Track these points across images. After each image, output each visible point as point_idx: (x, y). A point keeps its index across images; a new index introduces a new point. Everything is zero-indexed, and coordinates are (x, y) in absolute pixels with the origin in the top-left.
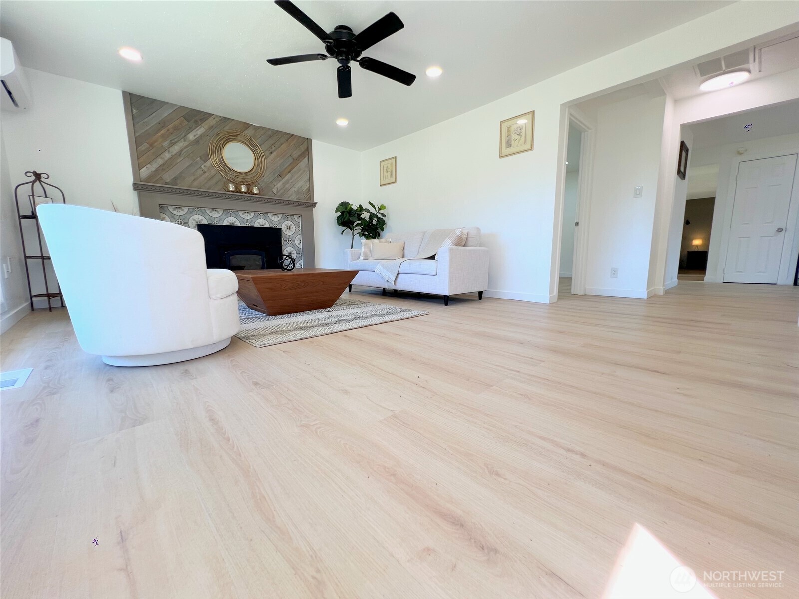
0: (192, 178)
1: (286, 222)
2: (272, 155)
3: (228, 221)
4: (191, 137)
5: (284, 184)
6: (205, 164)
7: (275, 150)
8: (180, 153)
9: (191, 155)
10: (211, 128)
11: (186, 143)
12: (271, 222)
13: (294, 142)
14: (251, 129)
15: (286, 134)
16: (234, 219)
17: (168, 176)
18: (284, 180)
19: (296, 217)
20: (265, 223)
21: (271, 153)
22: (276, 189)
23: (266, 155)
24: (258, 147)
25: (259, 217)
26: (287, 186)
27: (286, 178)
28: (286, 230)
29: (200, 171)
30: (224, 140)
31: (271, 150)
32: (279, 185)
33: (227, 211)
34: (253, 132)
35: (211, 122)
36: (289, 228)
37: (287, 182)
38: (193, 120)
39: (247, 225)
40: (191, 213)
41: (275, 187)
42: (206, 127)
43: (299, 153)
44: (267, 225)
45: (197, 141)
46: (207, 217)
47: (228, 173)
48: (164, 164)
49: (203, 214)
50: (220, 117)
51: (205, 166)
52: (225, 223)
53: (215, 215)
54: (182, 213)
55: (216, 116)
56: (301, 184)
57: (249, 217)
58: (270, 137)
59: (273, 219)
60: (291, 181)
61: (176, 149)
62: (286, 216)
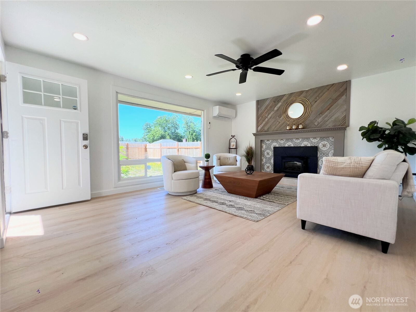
0: (274, 127)
1: (323, 142)
2: (317, 102)
3: (287, 145)
4: (276, 109)
5: (323, 118)
6: (280, 119)
7: (318, 99)
8: (271, 118)
9: (275, 116)
10: (285, 101)
11: (274, 112)
12: (312, 143)
13: (334, 89)
14: (304, 93)
15: (328, 86)
16: (291, 143)
17: (266, 128)
18: (324, 116)
19: (331, 139)
20: (308, 144)
21: (316, 102)
22: (317, 122)
23: (312, 104)
24: (307, 102)
25: (305, 140)
26: (326, 119)
27: (326, 113)
28: (322, 148)
29: (278, 123)
30: (290, 104)
31: (316, 100)
32: (320, 120)
33: (288, 140)
34: (305, 94)
35: (285, 98)
36: (324, 146)
37: (326, 116)
38: (277, 101)
39: (297, 146)
40: (272, 142)
41: (317, 121)
42: (282, 102)
43: (339, 94)
44: (309, 145)
45: (278, 110)
46: (278, 143)
47: (289, 121)
48: (265, 124)
49: (277, 142)
50: (289, 94)
51: (280, 120)
52: (286, 146)
53: (282, 142)
54: (269, 142)
55: (287, 94)
56: (339, 115)
57: (299, 141)
58: (316, 92)
59: (313, 141)
60: (329, 115)
61: (270, 115)
62: (322, 139)
